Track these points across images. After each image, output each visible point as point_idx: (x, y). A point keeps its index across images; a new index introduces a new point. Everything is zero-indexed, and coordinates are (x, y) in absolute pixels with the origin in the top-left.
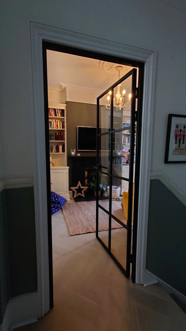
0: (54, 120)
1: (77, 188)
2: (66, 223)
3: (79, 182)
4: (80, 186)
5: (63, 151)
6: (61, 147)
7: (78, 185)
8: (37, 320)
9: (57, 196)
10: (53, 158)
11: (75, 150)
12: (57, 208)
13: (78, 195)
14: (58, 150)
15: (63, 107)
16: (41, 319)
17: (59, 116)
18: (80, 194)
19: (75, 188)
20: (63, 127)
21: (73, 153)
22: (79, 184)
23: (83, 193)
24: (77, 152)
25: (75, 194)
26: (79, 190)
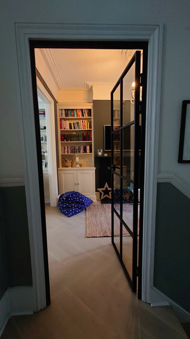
0: (81, 121)
1: (104, 189)
2: (86, 224)
3: (106, 184)
4: (107, 188)
5: (91, 151)
6: (88, 148)
7: (105, 187)
8: (32, 313)
9: (81, 196)
10: (80, 158)
11: (102, 150)
12: (80, 209)
13: (105, 197)
14: (85, 151)
15: (90, 106)
16: (37, 313)
17: (86, 116)
18: (107, 195)
19: (102, 189)
20: (90, 127)
21: (100, 154)
22: (106, 185)
23: (110, 195)
24: (104, 152)
25: (102, 195)
26: (106, 192)
